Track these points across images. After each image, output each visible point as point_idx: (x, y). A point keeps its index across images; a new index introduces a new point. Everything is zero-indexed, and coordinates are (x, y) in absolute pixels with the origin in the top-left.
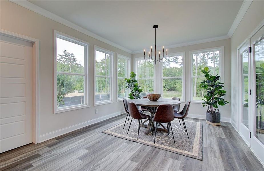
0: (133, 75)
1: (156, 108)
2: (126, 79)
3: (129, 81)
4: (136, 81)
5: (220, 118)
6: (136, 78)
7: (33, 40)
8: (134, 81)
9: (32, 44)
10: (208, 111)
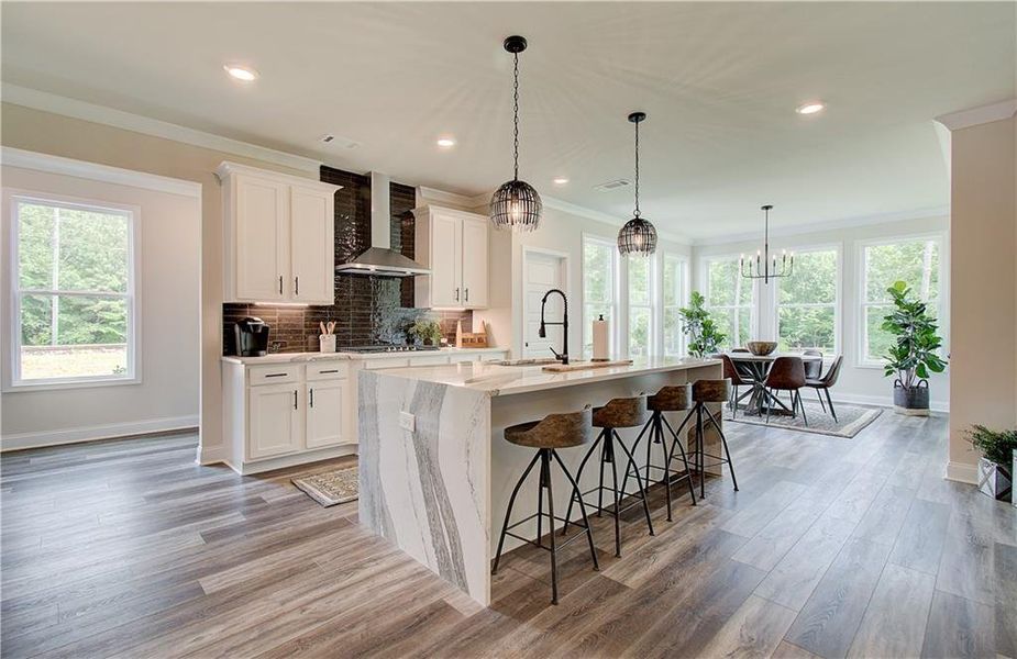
0: (698, 300)
1: (767, 365)
2: (683, 310)
3: (689, 315)
4: (705, 315)
5: (928, 400)
6: (704, 307)
7: (564, 255)
8: (700, 315)
9: (561, 260)
10: (898, 383)
